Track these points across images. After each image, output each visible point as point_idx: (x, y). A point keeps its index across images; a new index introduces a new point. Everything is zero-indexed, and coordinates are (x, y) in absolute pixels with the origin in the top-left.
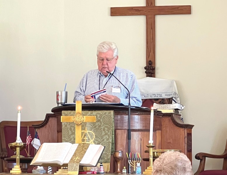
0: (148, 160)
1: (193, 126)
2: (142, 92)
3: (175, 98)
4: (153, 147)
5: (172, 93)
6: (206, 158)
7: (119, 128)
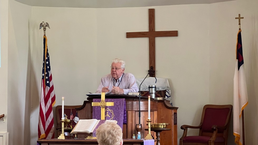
0: (147, 130)
1: (177, 108)
2: (147, 87)
3: (168, 90)
4: (150, 122)
5: (166, 87)
6: (188, 128)
7: (130, 109)
